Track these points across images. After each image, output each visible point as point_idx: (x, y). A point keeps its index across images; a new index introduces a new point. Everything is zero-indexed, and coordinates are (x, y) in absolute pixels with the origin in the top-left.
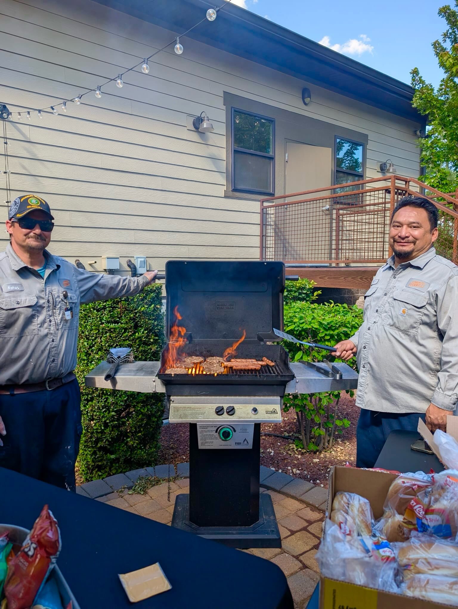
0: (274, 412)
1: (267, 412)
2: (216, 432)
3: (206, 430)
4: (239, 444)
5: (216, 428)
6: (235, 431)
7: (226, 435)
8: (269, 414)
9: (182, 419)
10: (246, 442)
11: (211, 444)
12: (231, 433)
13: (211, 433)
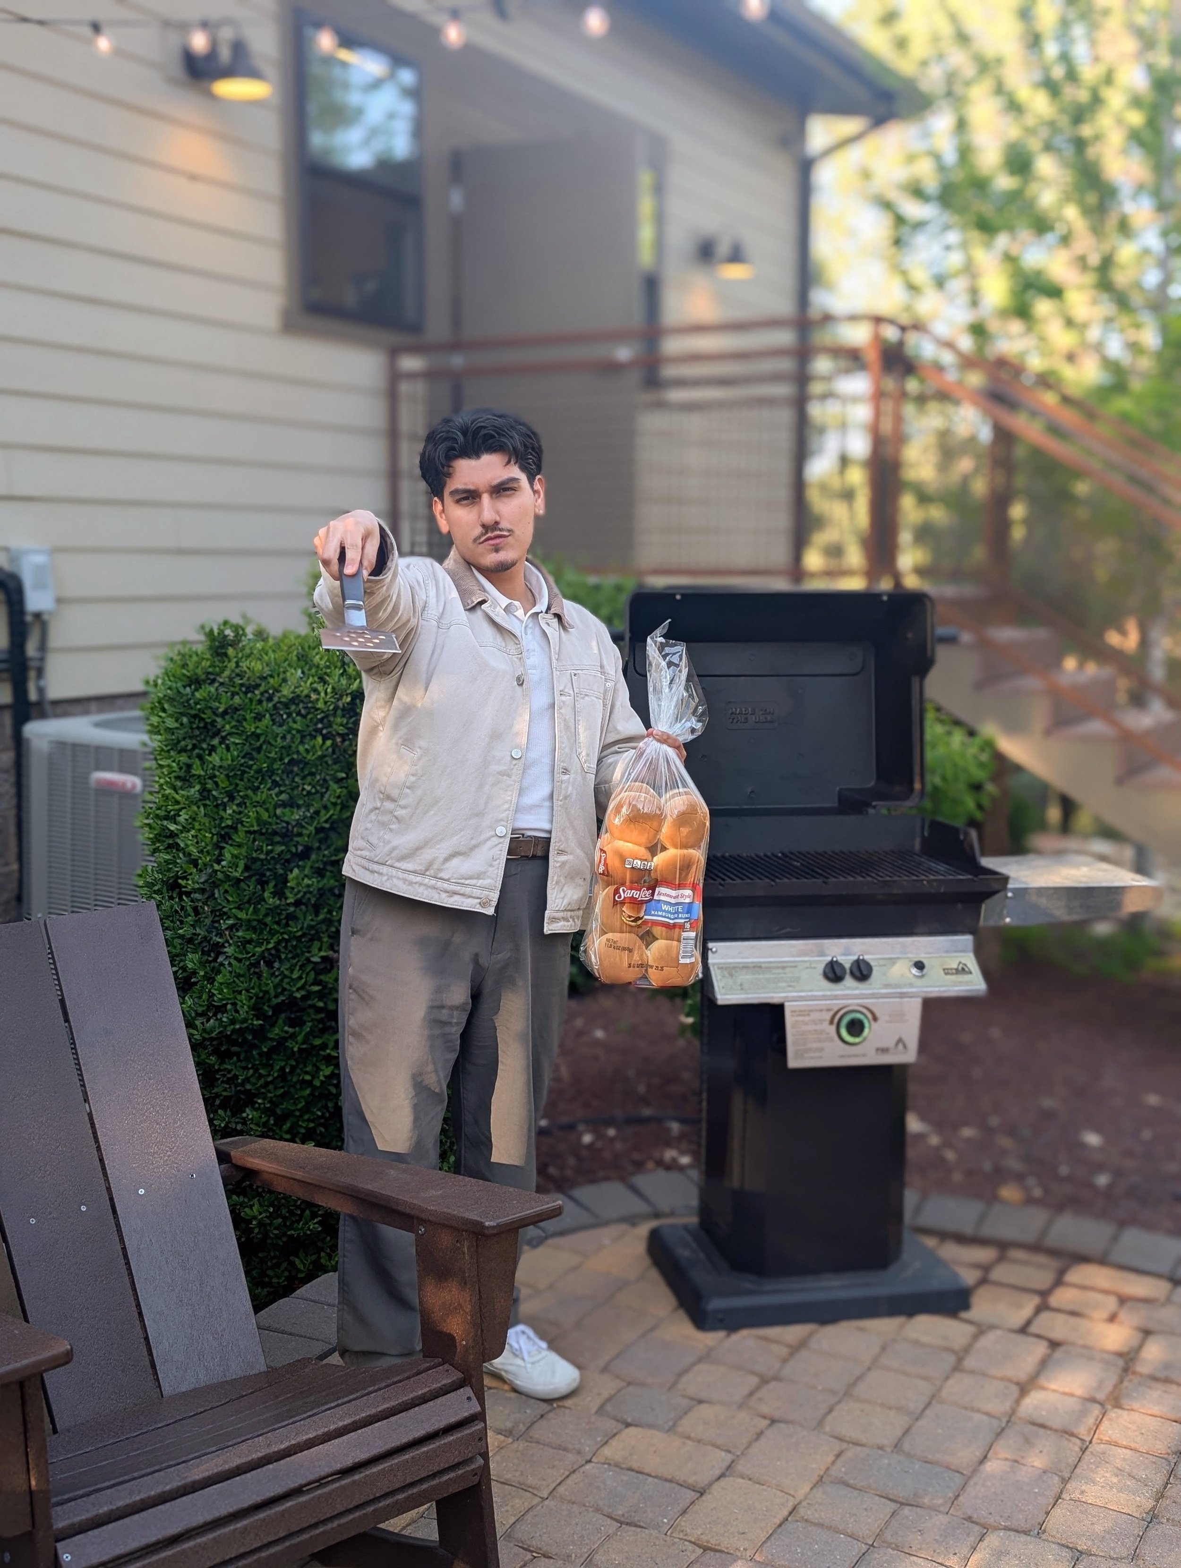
0: (963, 970)
1: (947, 972)
2: (831, 1023)
3: (806, 1018)
4: (884, 1050)
5: (832, 1013)
6: (875, 1019)
7: (856, 1027)
8: (952, 974)
9: (746, 993)
10: (900, 1046)
11: (818, 1054)
12: (866, 1024)
13: (819, 1027)
